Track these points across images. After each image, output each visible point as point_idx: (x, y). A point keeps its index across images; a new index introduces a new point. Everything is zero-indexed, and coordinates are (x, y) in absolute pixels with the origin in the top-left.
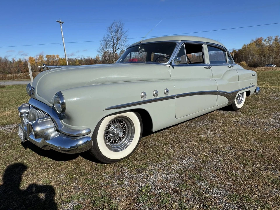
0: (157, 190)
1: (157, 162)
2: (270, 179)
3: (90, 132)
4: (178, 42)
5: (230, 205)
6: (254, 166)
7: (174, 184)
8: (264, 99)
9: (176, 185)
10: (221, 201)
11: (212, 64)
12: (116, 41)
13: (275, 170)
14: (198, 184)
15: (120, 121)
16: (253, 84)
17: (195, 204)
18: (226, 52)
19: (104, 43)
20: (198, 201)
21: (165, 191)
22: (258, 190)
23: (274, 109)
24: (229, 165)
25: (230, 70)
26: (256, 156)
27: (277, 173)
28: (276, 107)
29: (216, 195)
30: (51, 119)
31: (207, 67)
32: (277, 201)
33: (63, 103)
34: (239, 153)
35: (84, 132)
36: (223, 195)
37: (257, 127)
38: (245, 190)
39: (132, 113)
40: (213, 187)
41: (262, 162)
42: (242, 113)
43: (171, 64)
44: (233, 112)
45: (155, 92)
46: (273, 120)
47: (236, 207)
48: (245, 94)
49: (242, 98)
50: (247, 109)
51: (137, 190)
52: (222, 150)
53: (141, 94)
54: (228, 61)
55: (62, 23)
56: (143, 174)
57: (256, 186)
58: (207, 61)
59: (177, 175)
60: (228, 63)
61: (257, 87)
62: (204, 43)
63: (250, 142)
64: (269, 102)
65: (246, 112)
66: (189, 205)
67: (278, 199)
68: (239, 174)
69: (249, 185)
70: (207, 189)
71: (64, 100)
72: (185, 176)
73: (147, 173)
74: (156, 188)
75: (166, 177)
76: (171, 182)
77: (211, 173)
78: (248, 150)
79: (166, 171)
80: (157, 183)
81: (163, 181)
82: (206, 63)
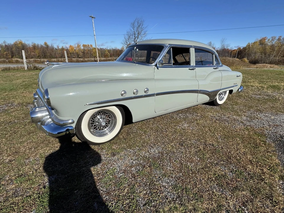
0: (120, 174)
1: (131, 148)
2: (216, 174)
3: (73, 122)
4: (165, 46)
5: (171, 195)
6: (209, 160)
7: (136, 169)
8: (246, 96)
9: (137, 170)
10: (166, 190)
11: (197, 66)
12: (137, 35)
13: (225, 166)
14: (154, 172)
15: (105, 113)
16: (236, 84)
17: (143, 190)
18: (214, 55)
19: (127, 37)
20: (147, 187)
21: (126, 176)
22: (200, 184)
23: (251, 107)
24: (188, 157)
25: (215, 71)
26: (214, 151)
27: (225, 170)
28: (253, 105)
29: (164, 184)
30: (46, 108)
31: (191, 68)
32: (212, 196)
33: (48, 99)
34: (201, 147)
35: (70, 121)
36: (170, 184)
37: (228, 123)
38: (190, 182)
39: (114, 107)
40: (166, 176)
41: (217, 157)
42: (221, 108)
43: (156, 65)
44: (214, 107)
45: (135, 91)
46: (245, 118)
47: (175, 197)
48: (228, 92)
49: (224, 96)
50: (228, 105)
51: (105, 171)
52: (188, 142)
53: (121, 92)
54: (215, 63)
55: (94, 18)
56: (116, 157)
57: (201, 180)
58: (193, 63)
59: (141, 162)
60: (214, 65)
61: (241, 86)
62: (191, 47)
63: (215, 137)
64: (249, 99)
65: (225, 108)
66: (139, 190)
67: (213, 195)
68: (192, 167)
69: (195, 178)
70: (159, 177)
71: (49, 96)
72: (147, 163)
73: (119, 157)
74: (120, 171)
75: (132, 162)
76: (134, 168)
77: (169, 163)
78: (210, 144)
79: (134, 157)
80: (122, 167)
81: (128, 166)
82: (192, 65)
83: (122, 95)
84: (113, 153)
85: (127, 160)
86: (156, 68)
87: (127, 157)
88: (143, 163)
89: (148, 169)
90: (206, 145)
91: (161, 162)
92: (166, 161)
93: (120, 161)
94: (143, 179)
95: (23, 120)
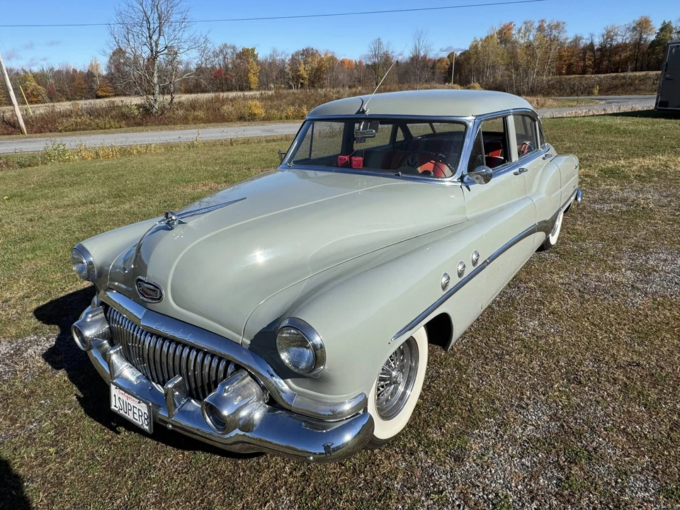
1: (477, 427)
4: (469, 121)
6: (664, 406)
7: (549, 479)
11: (522, 159)
12: (156, 24)
18: (537, 123)
24: (620, 411)
25: (547, 166)
26: (655, 381)
28: (617, 235)
29: (640, 495)
31: (516, 170)
33: (319, 349)
36: (653, 491)
40: (625, 473)
41: (670, 393)
43: (462, 179)
45: (460, 267)
46: (630, 274)
53: (442, 279)
54: (540, 143)
56: (470, 464)
58: (515, 155)
59: (540, 456)
60: (540, 148)
62: (509, 113)
63: (622, 341)
71: (318, 340)
72: (558, 455)
73: (479, 461)
74: (520, 498)
75: (523, 465)
76: (541, 477)
77: (601, 439)
78: (630, 364)
79: (511, 448)
80: (513, 484)
81: (524, 478)
82: (514, 160)
83: (444, 287)
84: (450, 454)
85: (503, 461)
86: (464, 187)
87: (494, 453)
88: (547, 457)
89: (575, 469)
90: (624, 368)
91: (582, 443)
92: (588, 435)
93: (491, 471)
94: (590, 498)
95: (22, 427)
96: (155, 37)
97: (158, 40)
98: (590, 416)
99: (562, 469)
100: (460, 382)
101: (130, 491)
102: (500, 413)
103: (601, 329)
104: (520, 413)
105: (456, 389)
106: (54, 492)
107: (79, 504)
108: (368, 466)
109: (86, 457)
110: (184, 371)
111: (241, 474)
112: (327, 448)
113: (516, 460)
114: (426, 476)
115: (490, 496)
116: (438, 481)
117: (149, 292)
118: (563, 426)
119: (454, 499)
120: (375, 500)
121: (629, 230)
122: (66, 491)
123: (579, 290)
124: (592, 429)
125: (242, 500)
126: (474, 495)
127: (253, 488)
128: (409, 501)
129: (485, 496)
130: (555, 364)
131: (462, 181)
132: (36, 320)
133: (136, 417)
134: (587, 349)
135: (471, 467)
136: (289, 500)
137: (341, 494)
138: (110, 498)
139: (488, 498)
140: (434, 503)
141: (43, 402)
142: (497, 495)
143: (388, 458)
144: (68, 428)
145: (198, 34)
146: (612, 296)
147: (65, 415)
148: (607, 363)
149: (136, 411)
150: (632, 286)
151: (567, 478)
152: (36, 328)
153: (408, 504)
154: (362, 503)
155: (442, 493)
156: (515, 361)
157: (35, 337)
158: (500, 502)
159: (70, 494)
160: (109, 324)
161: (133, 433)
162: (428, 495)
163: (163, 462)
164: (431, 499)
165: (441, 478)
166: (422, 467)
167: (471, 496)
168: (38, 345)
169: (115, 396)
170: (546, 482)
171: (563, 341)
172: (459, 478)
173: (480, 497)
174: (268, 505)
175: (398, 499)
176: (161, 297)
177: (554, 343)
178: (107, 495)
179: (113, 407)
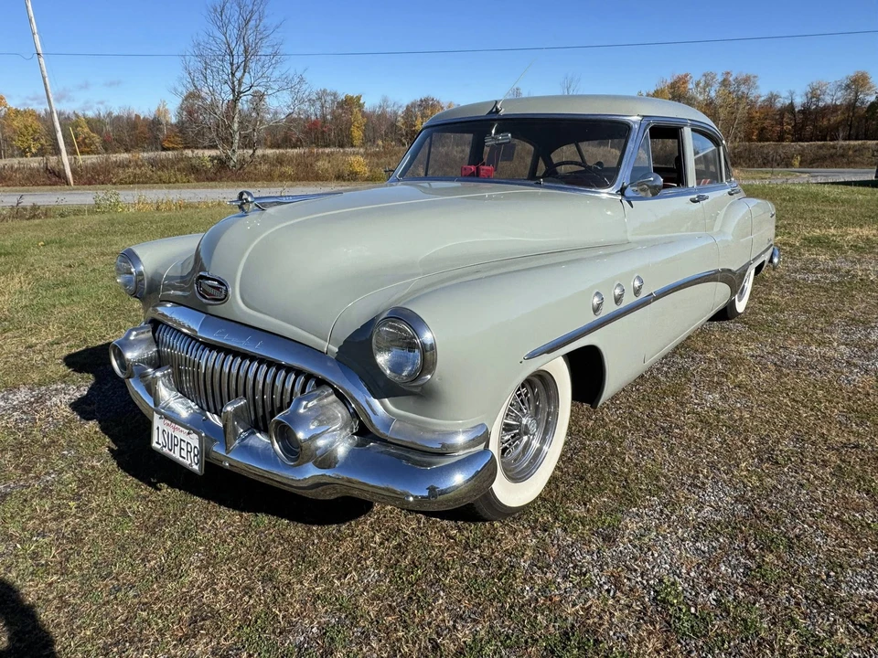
0: (704, 595)
1: (635, 504)
3: (485, 436)
4: (635, 122)
7: (734, 568)
11: (702, 186)
12: (242, 59)
16: (771, 240)
18: (721, 148)
23: (825, 312)
25: (732, 204)
28: (826, 307)
29: (862, 591)
31: (692, 197)
45: (618, 292)
46: (845, 350)
51: (647, 600)
53: (594, 300)
54: (724, 173)
58: (692, 179)
60: (724, 181)
62: (684, 122)
63: (834, 420)
70: (828, 576)
71: (427, 337)
72: (747, 541)
73: (637, 542)
74: (693, 586)
75: (697, 549)
76: (722, 564)
77: (806, 526)
78: (845, 445)
79: (680, 530)
80: (684, 571)
81: (699, 565)
82: (690, 186)
83: (596, 310)
84: (597, 532)
85: (670, 545)
86: (625, 202)
87: (658, 534)
88: (730, 543)
89: (770, 558)
90: (838, 450)
91: (779, 528)
92: (788, 521)
93: (653, 555)
94: (791, 591)
95: (37, 477)
96: (238, 75)
97: (242, 77)
98: (790, 500)
99: (752, 557)
100: (612, 455)
101: (169, 553)
102: (666, 492)
103: (805, 406)
104: (694, 493)
105: (607, 463)
106: (71, 549)
107: (101, 564)
108: (485, 541)
109: (114, 514)
110: (249, 392)
111: (316, 541)
112: (432, 490)
113: (689, 544)
114: (564, 556)
115: (651, 582)
116: (580, 561)
117: (212, 291)
118: (753, 510)
119: (601, 582)
120: (493, 578)
121: (842, 302)
122: (86, 549)
123: (775, 364)
124: (794, 515)
125: (314, 570)
126: (629, 579)
127: (330, 558)
128: (540, 582)
129: (644, 582)
130: (742, 441)
131: (623, 195)
132: (66, 367)
133: (184, 454)
134: (786, 427)
135: (625, 549)
136: (378, 573)
137: (448, 570)
138: (143, 560)
139: (648, 584)
140: (574, 586)
141: (66, 452)
142: (661, 581)
143: (514, 532)
144: (95, 482)
145: (292, 72)
146: (820, 372)
147: (93, 467)
148: (813, 443)
149: (183, 445)
150: (847, 362)
151: (759, 567)
152: (65, 376)
153: (538, 585)
154: (476, 580)
155: (585, 575)
156: (687, 436)
157: (63, 385)
158: (666, 589)
159: (91, 552)
160: (158, 346)
161: (177, 490)
162: (565, 577)
163: (213, 523)
164: (570, 582)
165: (584, 558)
166: (558, 545)
167: (625, 580)
168: (65, 394)
169: (158, 428)
170: (730, 570)
171: (753, 417)
172: (609, 560)
173: (637, 582)
174: (349, 576)
175: (525, 579)
176: (226, 296)
177: (741, 418)
178: (139, 555)
179: (154, 445)
